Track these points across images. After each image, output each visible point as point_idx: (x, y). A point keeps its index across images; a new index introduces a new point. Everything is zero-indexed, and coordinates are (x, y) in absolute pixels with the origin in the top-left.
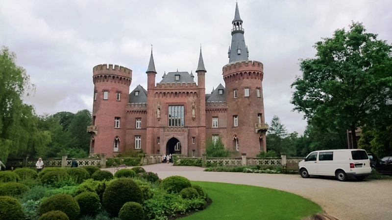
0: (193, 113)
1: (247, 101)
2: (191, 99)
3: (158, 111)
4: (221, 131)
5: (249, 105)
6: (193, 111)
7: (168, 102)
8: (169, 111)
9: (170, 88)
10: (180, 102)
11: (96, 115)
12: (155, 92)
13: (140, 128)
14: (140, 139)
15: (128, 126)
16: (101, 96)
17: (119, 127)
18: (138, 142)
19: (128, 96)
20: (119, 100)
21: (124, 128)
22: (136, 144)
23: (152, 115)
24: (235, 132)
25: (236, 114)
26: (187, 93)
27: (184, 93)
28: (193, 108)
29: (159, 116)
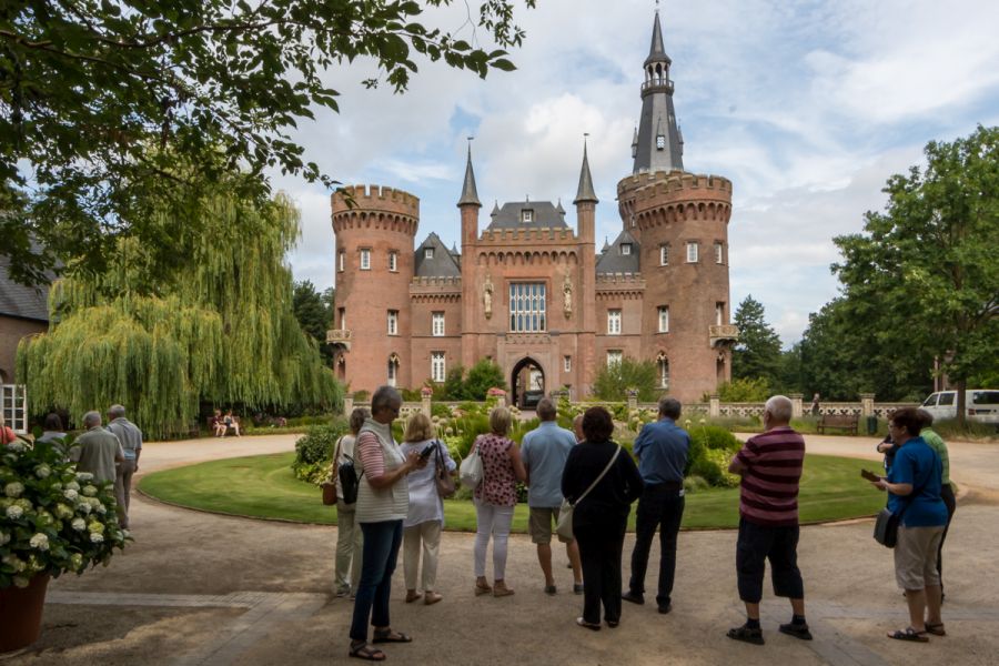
0: (568, 301)
1: (693, 275)
2: (562, 268)
3: (487, 296)
4: (628, 342)
5: (697, 281)
6: (568, 296)
7: (508, 275)
8: (511, 298)
9: (513, 243)
10: (536, 275)
11: (345, 304)
12: (479, 251)
13: (443, 335)
14: (443, 360)
15: (415, 331)
16: (355, 262)
17: (395, 332)
18: (439, 367)
19: (412, 261)
20: (394, 270)
21: (406, 335)
22: (433, 371)
23: (474, 305)
24: (661, 345)
25: (664, 303)
26: (554, 254)
27: (545, 253)
28: (567, 290)
29: (488, 309)
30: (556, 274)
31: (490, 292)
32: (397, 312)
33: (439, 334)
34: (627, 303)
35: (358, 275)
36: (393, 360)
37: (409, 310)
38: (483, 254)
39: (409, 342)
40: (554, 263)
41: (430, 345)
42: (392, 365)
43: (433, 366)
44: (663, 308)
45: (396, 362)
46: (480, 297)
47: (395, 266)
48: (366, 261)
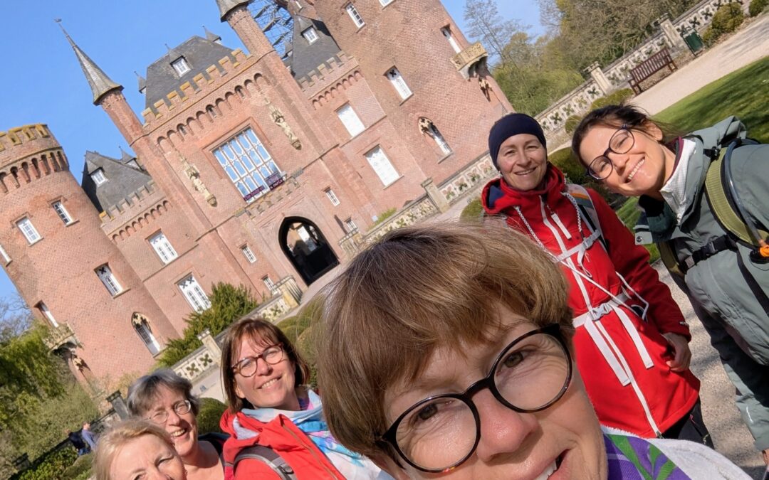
0: (287, 130)
1: (398, 16)
2: (257, 98)
3: (196, 181)
4: (379, 131)
5: (407, 21)
6: (283, 124)
7: (204, 145)
8: (223, 165)
9: (184, 106)
10: (234, 125)
11: (39, 297)
12: (154, 138)
13: (176, 256)
14: (195, 284)
15: (141, 273)
16: (19, 242)
17: (120, 289)
18: (195, 294)
19: (86, 197)
20: (71, 220)
21: (134, 284)
22: (192, 303)
23: (189, 200)
24: (414, 112)
25: (388, 67)
26: (238, 88)
27: (228, 94)
28: (278, 119)
29: (207, 195)
30: (256, 109)
31: (196, 175)
32: (107, 264)
33: (171, 258)
34: (351, 91)
35: (32, 254)
36: (138, 321)
37: (118, 254)
38: (160, 138)
39: (144, 289)
40: (246, 98)
41: (170, 277)
42: (141, 328)
43: (189, 298)
44: (392, 72)
45: (144, 321)
46: (189, 188)
47: (68, 216)
48: (31, 233)
